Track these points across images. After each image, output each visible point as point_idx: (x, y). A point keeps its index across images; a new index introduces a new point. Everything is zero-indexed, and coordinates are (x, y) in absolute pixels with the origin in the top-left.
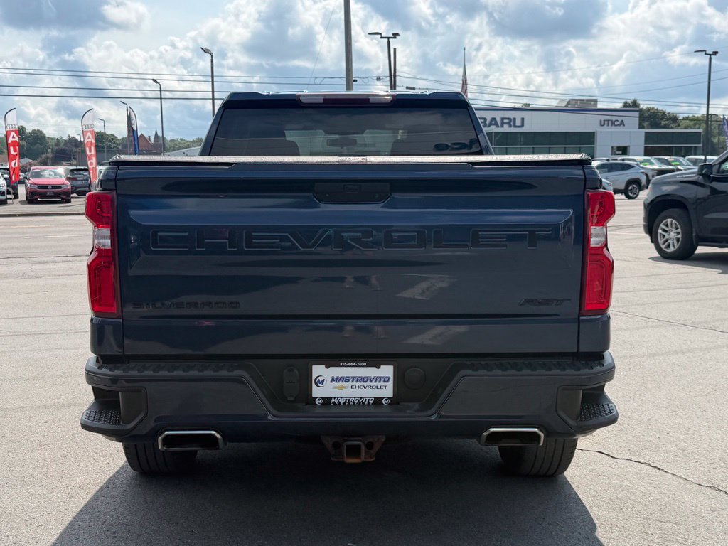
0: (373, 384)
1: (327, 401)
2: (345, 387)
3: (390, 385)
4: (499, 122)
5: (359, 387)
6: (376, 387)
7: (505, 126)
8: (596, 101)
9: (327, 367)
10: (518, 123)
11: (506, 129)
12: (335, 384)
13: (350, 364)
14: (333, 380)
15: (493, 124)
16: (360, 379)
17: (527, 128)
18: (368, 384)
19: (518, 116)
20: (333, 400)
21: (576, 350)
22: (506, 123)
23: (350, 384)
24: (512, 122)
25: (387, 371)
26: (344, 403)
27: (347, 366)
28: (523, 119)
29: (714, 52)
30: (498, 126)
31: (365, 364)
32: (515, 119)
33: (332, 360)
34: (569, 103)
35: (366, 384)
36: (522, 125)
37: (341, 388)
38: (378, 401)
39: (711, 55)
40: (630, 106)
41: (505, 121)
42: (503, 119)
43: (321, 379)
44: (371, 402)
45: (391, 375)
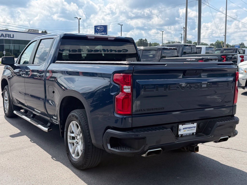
0: (192, 129)
1: (182, 135)
2: (186, 131)
3: (195, 129)
4: (4, 35)
5: (189, 130)
6: (192, 130)
7: (7, 37)
8: (38, 30)
9: (182, 125)
10: (12, 36)
11: (7, 38)
12: (184, 130)
13: (188, 124)
14: (184, 129)
15: (2, 36)
16: (189, 128)
17: (15, 38)
18: (191, 129)
19: (12, 34)
20: (183, 135)
21: (232, 114)
22: (7, 36)
23: (187, 129)
24: (9, 36)
25: (195, 125)
26: (186, 135)
27: (187, 124)
28: (13, 35)
29: (80, 18)
30: (4, 37)
31: (191, 123)
32: (10, 35)
33: (183, 123)
34: (29, 30)
35: (190, 129)
36: (13, 37)
37: (185, 131)
38: (193, 133)
39: (79, 19)
40: (44, 33)
41: (7, 35)
42: (6, 34)
43: (180, 129)
44: (191, 134)
45: (196, 126)
